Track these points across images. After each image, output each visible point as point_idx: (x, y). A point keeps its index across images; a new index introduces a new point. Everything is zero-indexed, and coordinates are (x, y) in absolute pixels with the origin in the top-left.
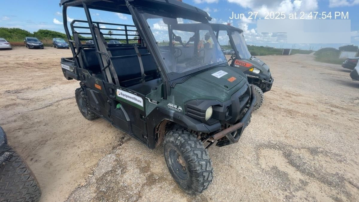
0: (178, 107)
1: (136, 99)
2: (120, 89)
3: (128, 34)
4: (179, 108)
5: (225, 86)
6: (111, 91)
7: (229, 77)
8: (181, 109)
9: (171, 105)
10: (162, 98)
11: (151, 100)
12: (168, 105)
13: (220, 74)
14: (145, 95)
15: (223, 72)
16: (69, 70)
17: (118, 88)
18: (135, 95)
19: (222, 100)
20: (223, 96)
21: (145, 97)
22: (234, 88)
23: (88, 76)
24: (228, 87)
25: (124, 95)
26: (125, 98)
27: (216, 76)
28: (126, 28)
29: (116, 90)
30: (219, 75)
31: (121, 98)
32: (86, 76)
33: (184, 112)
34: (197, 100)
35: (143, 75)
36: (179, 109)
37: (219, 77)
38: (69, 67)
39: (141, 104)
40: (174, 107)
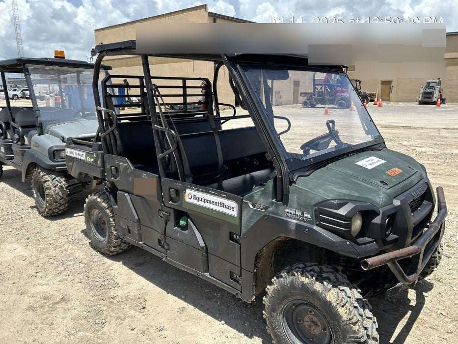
0: (303, 214)
1: (222, 205)
2: (192, 189)
3: (188, 93)
4: (305, 215)
5: (382, 182)
6: (175, 192)
7: (389, 168)
8: (308, 216)
9: (291, 211)
10: (274, 200)
11: (253, 205)
12: (286, 210)
13: (371, 162)
14: (243, 197)
15: (378, 159)
16: (84, 159)
17: (189, 188)
18: (223, 197)
19: (378, 205)
20: (380, 198)
21: (242, 199)
22: (399, 185)
23: (126, 168)
24: (387, 184)
25: (198, 199)
26: (201, 203)
27: (365, 166)
28: (184, 83)
29: (185, 191)
30: (371, 164)
31: (194, 204)
32: (122, 169)
33: (315, 221)
34: (337, 201)
35: (222, 166)
36: (306, 217)
37: (370, 167)
38: (84, 154)
39: (235, 213)
40: (297, 213)
